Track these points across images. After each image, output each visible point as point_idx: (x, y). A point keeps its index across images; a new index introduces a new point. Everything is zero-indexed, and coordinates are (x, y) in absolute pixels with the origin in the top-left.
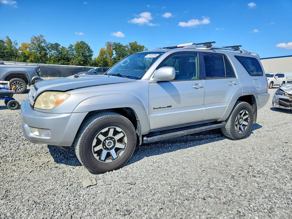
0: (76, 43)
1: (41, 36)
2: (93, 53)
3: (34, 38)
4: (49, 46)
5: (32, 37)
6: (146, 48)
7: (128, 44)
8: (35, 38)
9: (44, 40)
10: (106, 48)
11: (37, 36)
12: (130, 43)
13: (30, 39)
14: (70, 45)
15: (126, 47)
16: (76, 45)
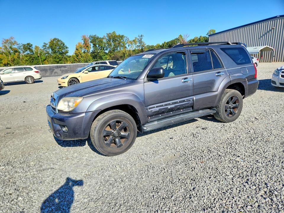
0: (50, 41)
1: (12, 38)
2: (68, 49)
5: (3, 40)
7: (106, 35)
8: (6, 40)
9: (16, 41)
12: (107, 34)
14: (44, 43)
15: (103, 38)
16: (50, 42)
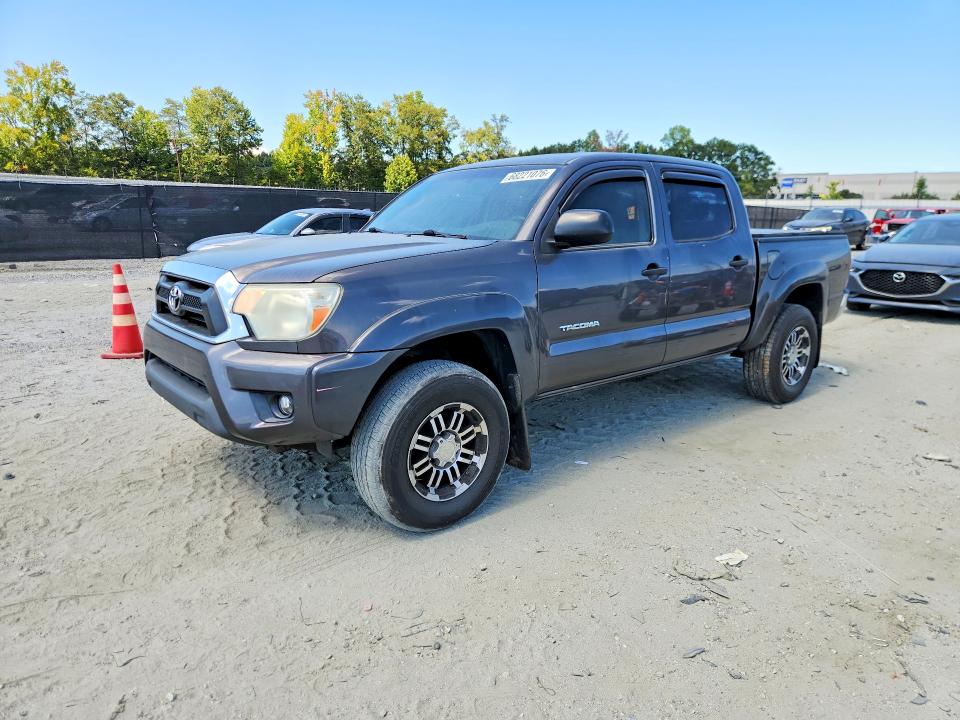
0: (190, 95)
1: (57, 68)
2: (261, 135)
3: (20, 74)
4: (85, 107)
5: (12, 67)
6: (453, 117)
8: (27, 71)
9: (67, 84)
10: (307, 116)
11: (35, 64)
13: (6, 77)
14: (169, 101)
15: (382, 111)
16: (194, 101)
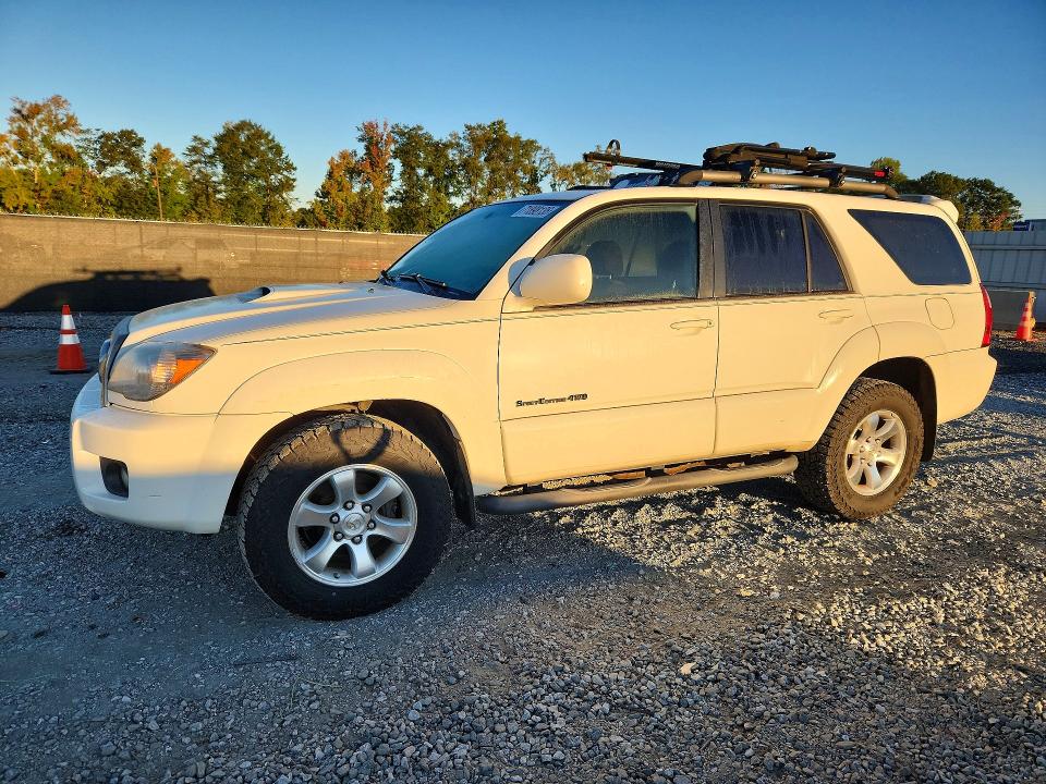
0: (220, 131)
1: (57, 102)
2: (295, 176)
12: (467, 126)
14: (196, 138)
15: (449, 144)
16: (221, 137)
